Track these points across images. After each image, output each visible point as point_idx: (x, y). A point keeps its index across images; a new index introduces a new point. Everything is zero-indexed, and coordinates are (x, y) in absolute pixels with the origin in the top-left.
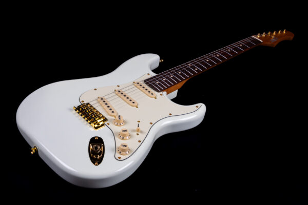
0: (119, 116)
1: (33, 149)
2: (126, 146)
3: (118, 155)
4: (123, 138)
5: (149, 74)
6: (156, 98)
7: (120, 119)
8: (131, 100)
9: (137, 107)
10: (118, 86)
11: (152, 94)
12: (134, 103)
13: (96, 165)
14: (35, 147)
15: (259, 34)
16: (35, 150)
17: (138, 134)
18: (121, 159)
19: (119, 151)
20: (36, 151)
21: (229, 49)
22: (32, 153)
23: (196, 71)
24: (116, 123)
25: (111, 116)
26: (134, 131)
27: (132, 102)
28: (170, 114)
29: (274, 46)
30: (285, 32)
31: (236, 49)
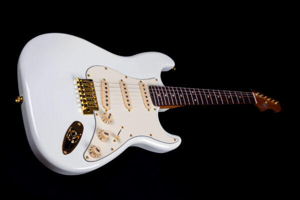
0: (110, 114)
1: (19, 98)
2: (99, 151)
3: (87, 154)
4: (101, 139)
5: (157, 80)
6: (149, 110)
7: (109, 117)
8: (128, 101)
9: (129, 111)
10: (126, 77)
11: (148, 105)
12: (129, 105)
13: (64, 154)
14: (22, 97)
15: (258, 93)
16: (21, 100)
17: (115, 141)
18: (87, 160)
19: (91, 151)
20: (21, 102)
21: (230, 95)
22: (16, 101)
23: (194, 101)
24: (104, 119)
25: (104, 107)
26: (113, 135)
27: (128, 103)
28: (151, 135)
29: (261, 111)
30: (276, 103)
31: (235, 98)
